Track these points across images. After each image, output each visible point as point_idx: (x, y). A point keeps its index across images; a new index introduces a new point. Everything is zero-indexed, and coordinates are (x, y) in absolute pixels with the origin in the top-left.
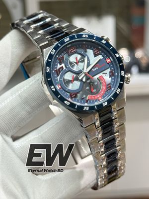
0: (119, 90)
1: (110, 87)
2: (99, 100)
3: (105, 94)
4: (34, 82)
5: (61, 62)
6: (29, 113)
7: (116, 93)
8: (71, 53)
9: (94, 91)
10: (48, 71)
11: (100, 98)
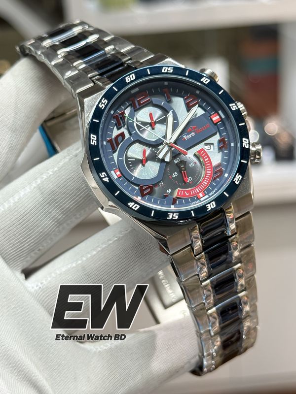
0: (239, 177)
1: (221, 171)
2: (198, 199)
3: (211, 185)
4: (67, 160)
5: (120, 124)
6: (59, 223)
7: (233, 182)
8: (140, 104)
9: (189, 179)
10: (94, 143)
11: (201, 195)
